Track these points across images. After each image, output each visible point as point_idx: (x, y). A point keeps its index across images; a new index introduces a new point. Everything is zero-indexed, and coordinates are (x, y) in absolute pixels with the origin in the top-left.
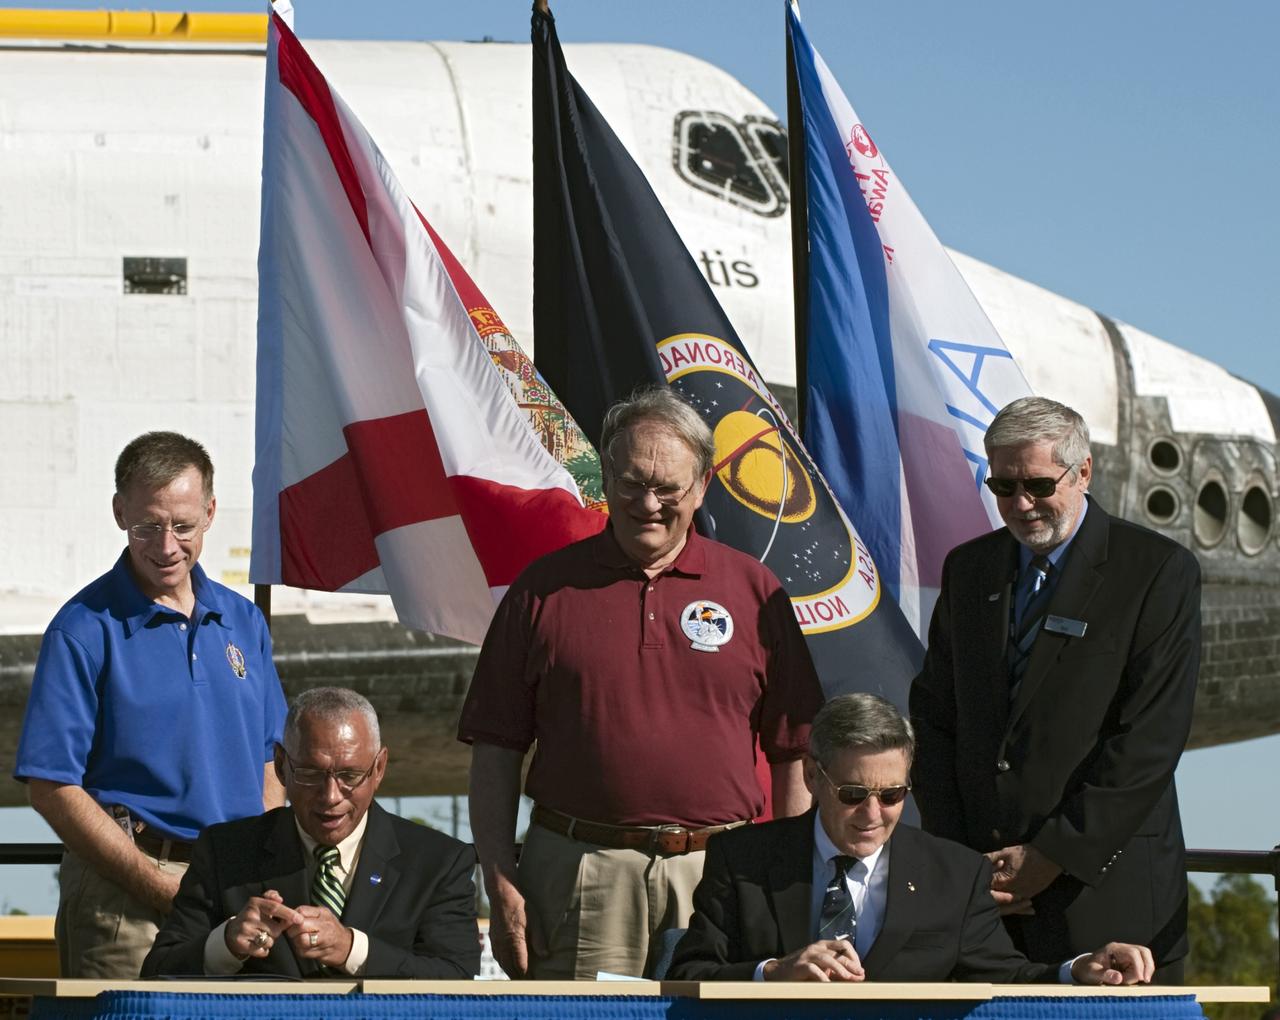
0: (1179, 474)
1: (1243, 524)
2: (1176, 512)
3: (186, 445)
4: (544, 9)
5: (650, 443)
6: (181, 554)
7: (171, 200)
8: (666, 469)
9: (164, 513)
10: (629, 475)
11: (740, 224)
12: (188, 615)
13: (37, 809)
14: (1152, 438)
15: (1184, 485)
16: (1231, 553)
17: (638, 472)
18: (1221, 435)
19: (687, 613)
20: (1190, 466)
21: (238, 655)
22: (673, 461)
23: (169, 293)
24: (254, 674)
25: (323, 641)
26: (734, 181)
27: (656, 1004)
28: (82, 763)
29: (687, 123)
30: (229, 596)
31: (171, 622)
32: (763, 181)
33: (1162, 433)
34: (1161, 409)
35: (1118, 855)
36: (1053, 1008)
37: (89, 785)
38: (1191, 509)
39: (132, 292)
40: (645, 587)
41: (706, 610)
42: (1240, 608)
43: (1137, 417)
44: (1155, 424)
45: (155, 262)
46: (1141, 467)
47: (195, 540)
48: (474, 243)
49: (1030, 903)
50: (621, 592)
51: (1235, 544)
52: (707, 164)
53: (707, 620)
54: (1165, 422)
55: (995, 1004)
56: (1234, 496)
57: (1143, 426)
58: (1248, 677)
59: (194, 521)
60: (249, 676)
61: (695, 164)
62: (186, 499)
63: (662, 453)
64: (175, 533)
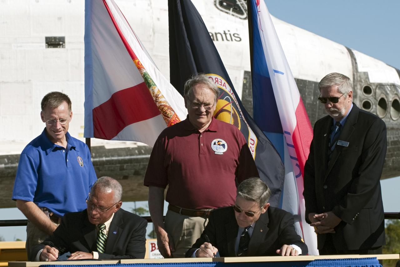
0: (372, 96)
1: (392, 110)
2: (371, 107)
3: (63, 95)
5: (201, 91)
6: (62, 129)
7: (60, 18)
8: (207, 99)
9: (56, 116)
10: (195, 101)
11: (235, 22)
12: (65, 148)
13: (20, 209)
14: (363, 85)
15: (374, 99)
16: (388, 120)
17: (198, 100)
18: (385, 83)
19: (213, 143)
20: (375, 93)
21: (81, 159)
22: (208, 96)
23: (60, 47)
24: (85, 165)
25: (110, 154)
26: (233, 9)
27: (211, 264)
28: (33, 195)
30: (77, 141)
31: (60, 150)
32: (242, 8)
33: (366, 83)
34: (366, 76)
35: (358, 214)
36: (333, 263)
37: (35, 201)
38: (376, 106)
39: (48, 47)
40: (200, 136)
41: (219, 142)
42: (392, 136)
43: (359, 79)
44: (364, 80)
45: (55, 38)
46: (360, 94)
47: (66, 124)
48: (153, 30)
49: (333, 230)
50: (192, 138)
51: (390, 117)
52: (225, 4)
53: (219, 145)
54: (367, 80)
55: (315, 262)
56: (389, 102)
57: (361, 81)
58: (394, 158)
59: (66, 119)
60: (84, 166)
61: (221, 4)
62: (63, 112)
63: (205, 94)
64: (60, 122)
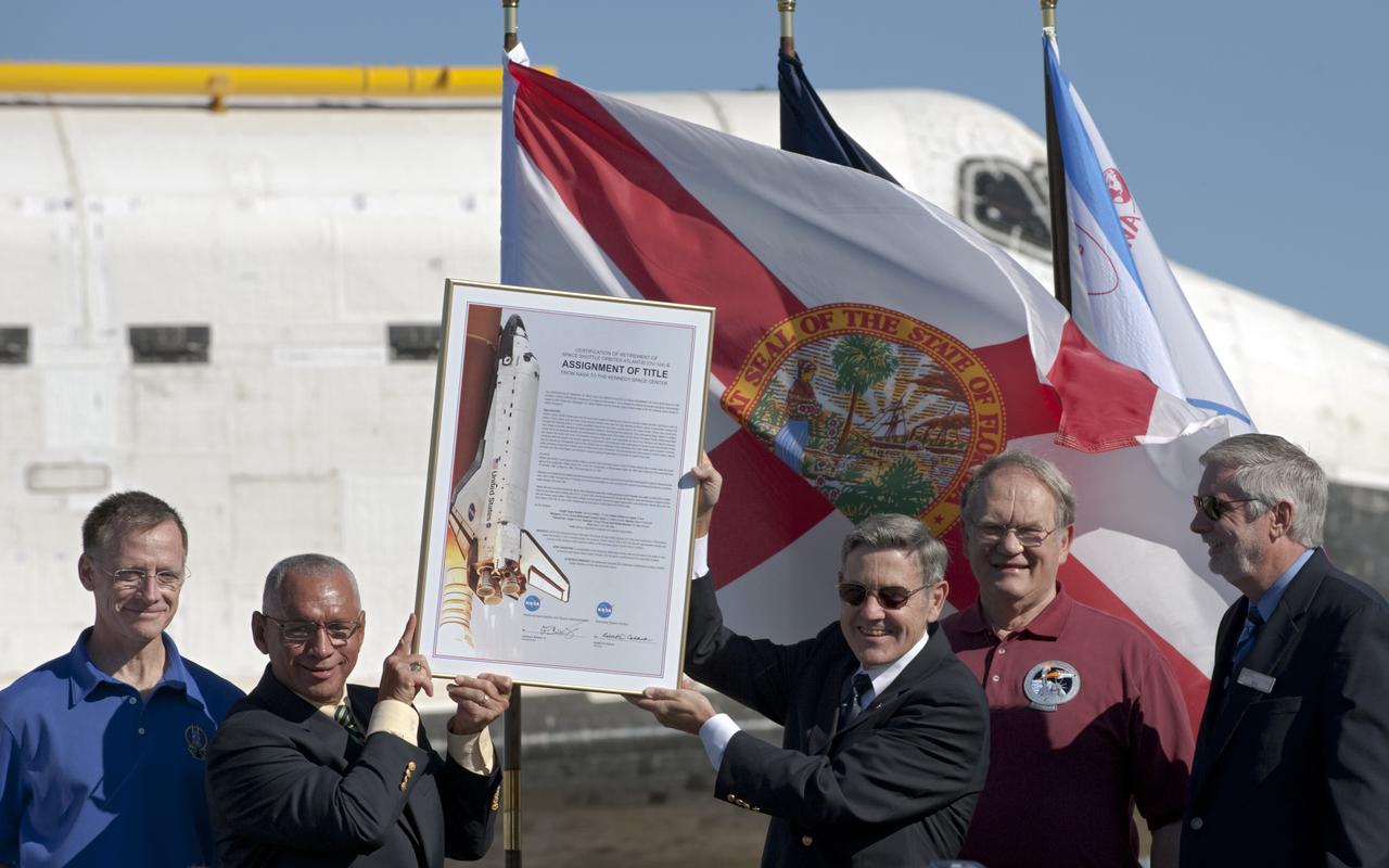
4: (791, 54)
5: (1008, 487)
7: (436, 264)
8: (1026, 511)
10: (989, 518)
17: (997, 515)
19: (1033, 673)
22: (1033, 504)
26: (1022, 229)
29: (972, 171)
39: (398, 360)
40: (994, 650)
41: (1053, 670)
45: (420, 329)
52: (994, 213)
53: (1053, 679)
61: (981, 213)
